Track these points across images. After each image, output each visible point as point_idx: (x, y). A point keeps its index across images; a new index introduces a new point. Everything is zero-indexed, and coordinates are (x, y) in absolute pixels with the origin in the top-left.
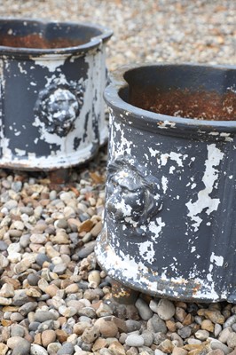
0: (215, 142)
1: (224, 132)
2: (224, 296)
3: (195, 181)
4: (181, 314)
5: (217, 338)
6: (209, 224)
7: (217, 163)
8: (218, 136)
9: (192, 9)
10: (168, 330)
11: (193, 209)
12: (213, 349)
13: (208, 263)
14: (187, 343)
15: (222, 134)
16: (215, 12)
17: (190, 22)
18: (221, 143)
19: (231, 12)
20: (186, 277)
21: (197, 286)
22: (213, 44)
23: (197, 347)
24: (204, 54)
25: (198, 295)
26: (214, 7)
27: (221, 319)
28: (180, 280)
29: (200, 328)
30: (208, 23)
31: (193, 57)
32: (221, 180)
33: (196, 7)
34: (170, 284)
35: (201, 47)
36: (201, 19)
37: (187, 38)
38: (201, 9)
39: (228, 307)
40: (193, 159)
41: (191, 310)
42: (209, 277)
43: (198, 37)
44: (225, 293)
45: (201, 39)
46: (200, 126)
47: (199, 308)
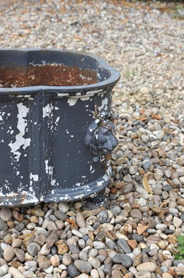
0: (22, 102)
1: (27, 94)
2: (42, 199)
3: (12, 129)
4: (16, 215)
5: (41, 226)
6: (26, 155)
7: (25, 115)
8: (23, 98)
9: (8, 13)
10: (9, 227)
11: (14, 147)
12: (39, 235)
13: (29, 180)
14: (22, 234)
15: (26, 96)
16: (23, 14)
17: (7, 21)
18: (26, 102)
19: (33, 14)
20: (16, 191)
21: (24, 196)
22: (23, 34)
23: (28, 235)
24: (18, 41)
25: (25, 202)
26: (22, 10)
27: (42, 214)
28: (12, 194)
29: (30, 222)
30: (19, 21)
31: (11, 43)
32: (29, 126)
33: (11, 11)
34: (6, 197)
35: (15, 37)
36: (14, 19)
37: (6, 31)
38: (14, 12)
39: (46, 205)
40: (9, 114)
41: (22, 211)
42: (31, 189)
43: (13, 30)
44: (42, 197)
45: (15, 31)
46: (10, 92)
47: (28, 209)
